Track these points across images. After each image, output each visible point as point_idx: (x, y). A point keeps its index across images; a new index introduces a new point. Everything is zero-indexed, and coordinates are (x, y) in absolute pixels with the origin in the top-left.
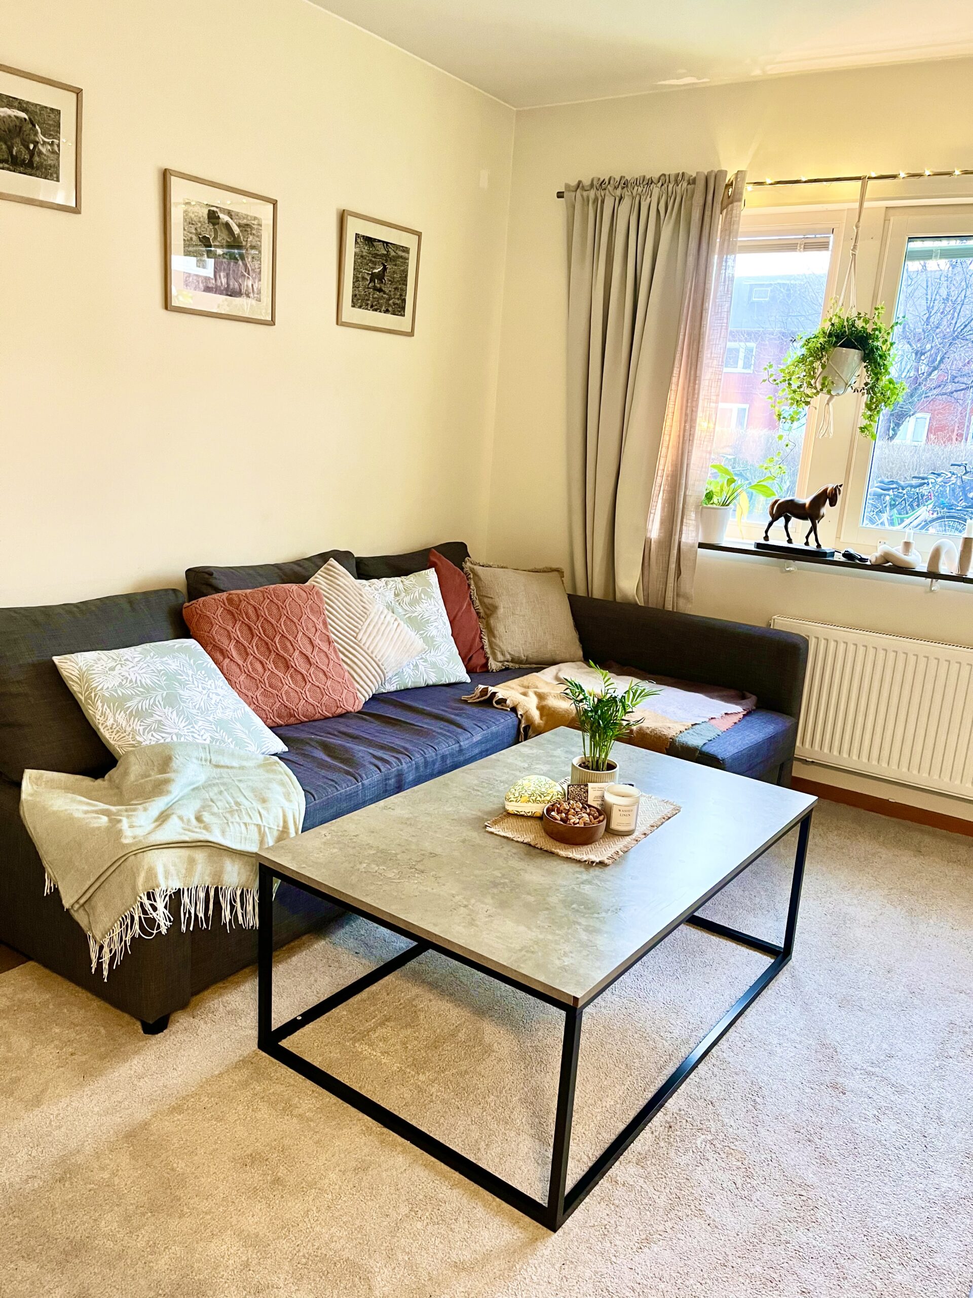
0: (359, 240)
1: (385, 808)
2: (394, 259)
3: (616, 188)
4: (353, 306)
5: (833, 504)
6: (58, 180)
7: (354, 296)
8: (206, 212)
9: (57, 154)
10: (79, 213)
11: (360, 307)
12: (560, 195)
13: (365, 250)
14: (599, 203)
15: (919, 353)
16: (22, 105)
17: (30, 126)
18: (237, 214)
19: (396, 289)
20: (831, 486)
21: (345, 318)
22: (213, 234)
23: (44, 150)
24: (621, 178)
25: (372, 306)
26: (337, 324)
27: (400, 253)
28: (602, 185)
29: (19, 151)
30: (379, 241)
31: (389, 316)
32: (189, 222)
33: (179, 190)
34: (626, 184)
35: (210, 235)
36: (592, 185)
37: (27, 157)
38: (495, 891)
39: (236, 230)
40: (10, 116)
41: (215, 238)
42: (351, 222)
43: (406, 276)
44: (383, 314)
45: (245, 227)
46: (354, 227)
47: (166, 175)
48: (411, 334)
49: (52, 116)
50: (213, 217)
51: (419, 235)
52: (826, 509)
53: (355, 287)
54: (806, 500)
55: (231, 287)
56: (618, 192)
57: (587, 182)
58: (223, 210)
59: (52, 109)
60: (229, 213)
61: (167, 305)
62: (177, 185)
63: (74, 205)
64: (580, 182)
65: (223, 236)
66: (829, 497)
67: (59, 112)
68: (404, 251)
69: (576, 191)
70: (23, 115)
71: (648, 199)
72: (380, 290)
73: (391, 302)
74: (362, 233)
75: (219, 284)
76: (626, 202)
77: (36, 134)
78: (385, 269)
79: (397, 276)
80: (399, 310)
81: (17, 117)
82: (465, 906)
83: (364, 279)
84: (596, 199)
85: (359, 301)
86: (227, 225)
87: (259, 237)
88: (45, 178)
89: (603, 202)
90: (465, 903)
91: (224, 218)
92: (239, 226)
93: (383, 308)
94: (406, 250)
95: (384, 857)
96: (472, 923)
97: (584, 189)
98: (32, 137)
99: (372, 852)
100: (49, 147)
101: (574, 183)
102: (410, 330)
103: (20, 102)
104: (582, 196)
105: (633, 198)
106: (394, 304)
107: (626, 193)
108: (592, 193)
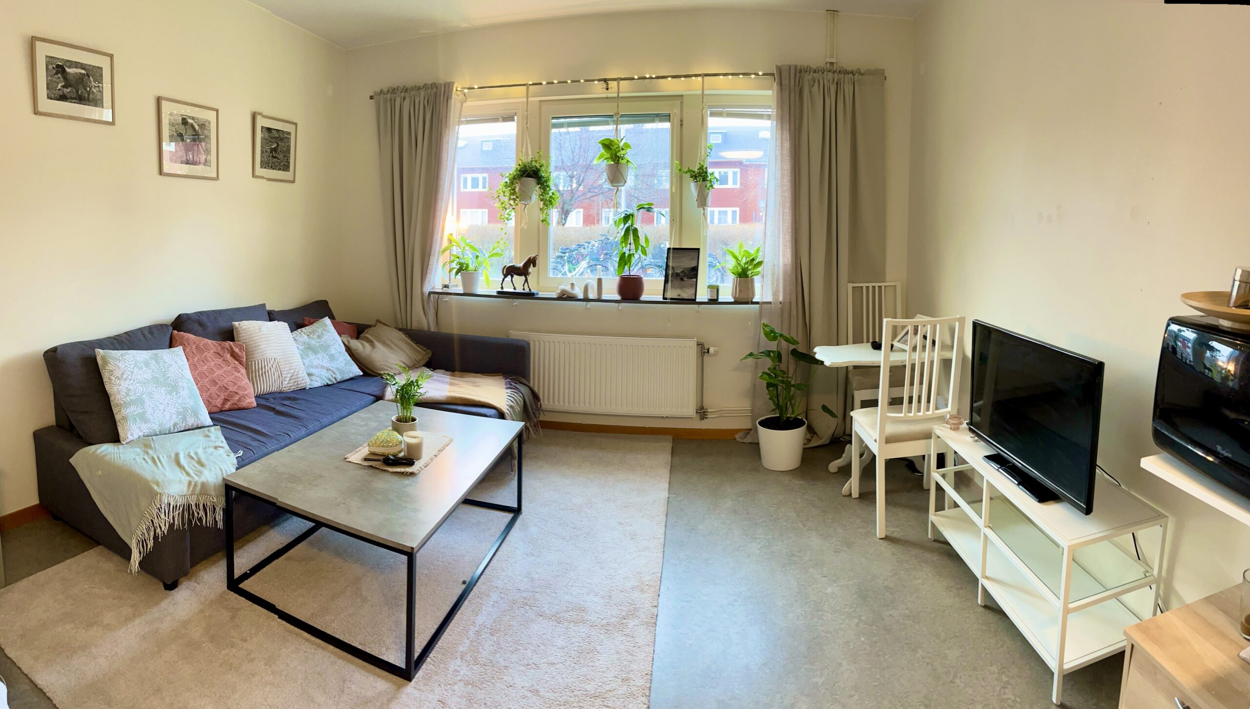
0: (263, 130)
1: (289, 451)
2: (282, 140)
3: (401, 92)
4: (261, 168)
5: (534, 266)
6: (103, 107)
7: (262, 162)
8: (181, 119)
9: (101, 92)
10: (114, 124)
11: (265, 168)
12: (371, 98)
13: (267, 135)
14: (393, 102)
15: (571, 177)
16: (82, 66)
17: (87, 78)
18: (198, 119)
19: (284, 156)
20: (533, 255)
21: (257, 174)
22: (184, 131)
23: (94, 90)
24: (404, 87)
25: (271, 167)
26: (253, 177)
27: (286, 136)
28: (394, 91)
29: (82, 92)
30: (275, 129)
31: (280, 172)
32: (172, 124)
33: (166, 106)
34: (406, 90)
35: (183, 132)
36: (388, 91)
37: (86, 95)
38: (359, 494)
39: (197, 127)
40: (76, 73)
41: (186, 133)
42: (259, 119)
43: (290, 149)
44: (277, 171)
45: (203, 126)
46: (261, 122)
47: (159, 100)
48: (293, 182)
49: (98, 71)
50: (184, 122)
51: (296, 124)
52: (531, 269)
53: (262, 157)
54: (521, 265)
55: (195, 160)
56: (403, 94)
57: (385, 90)
58: (190, 117)
59: (98, 67)
60: (193, 118)
61: (161, 172)
62: (165, 105)
63: (111, 121)
64: (382, 90)
65: (190, 132)
66: (532, 262)
67: (102, 68)
68: (288, 134)
69: (380, 95)
70: (83, 72)
71: (419, 99)
72: (276, 157)
73: (282, 164)
74: (264, 126)
75: (188, 159)
76: (407, 101)
77: (90, 82)
78: (278, 145)
79: (285, 149)
80: (286, 168)
81: (80, 73)
82: (344, 504)
83: (266, 151)
84: (391, 100)
85: (265, 165)
86: (192, 125)
87: (210, 130)
88: (96, 106)
89: (395, 100)
90: (343, 502)
91: (190, 121)
92: (198, 125)
93: (278, 168)
94: (289, 133)
95: (293, 478)
96: (349, 512)
97: (384, 94)
98: (88, 84)
99: (287, 476)
100: (97, 89)
101: (378, 90)
102: (292, 179)
103: (82, 64)
104: (384, 98)
105: (411, 98)
106: (284, 165)
107: (407, 95)
108: (389, 96)
